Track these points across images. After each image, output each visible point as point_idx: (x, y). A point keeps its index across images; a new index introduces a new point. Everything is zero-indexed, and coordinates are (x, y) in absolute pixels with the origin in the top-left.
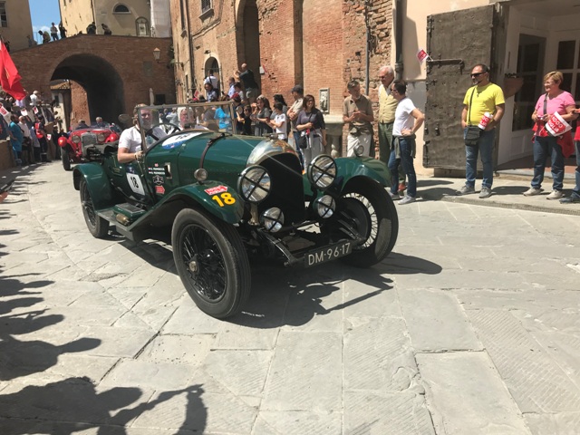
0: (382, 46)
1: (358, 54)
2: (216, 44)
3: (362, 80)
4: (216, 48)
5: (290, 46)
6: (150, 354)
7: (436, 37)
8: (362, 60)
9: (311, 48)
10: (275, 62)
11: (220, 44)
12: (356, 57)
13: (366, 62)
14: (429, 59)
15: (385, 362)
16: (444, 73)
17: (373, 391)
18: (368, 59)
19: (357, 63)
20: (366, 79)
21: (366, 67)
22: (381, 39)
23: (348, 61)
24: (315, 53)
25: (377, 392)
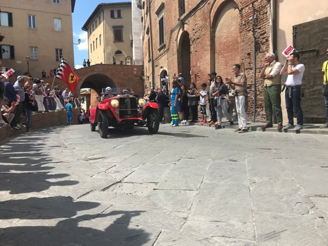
0: (264, 48)
1: (249, 54)
2: (167, 62)
3: (252, 69)
4: (166, 65)
5: (208, 57)
6: (113, 190)
7: (299, 38)
8: (252, 58)
9: (220, 56)
10: (199, 67)
11: (168, 62)
12: (248, 56)
13: (254, 58)
14: (295, 50)
15: (285, 199)
16: (305, 58)
17: (279, 214)
18: (255, 56)
19: (248, 60)
20: (254, 68)
21: (254, 61)
22: (263, 44)
23: (243, 59)
24: (223, 59)
25: (282, 214)
